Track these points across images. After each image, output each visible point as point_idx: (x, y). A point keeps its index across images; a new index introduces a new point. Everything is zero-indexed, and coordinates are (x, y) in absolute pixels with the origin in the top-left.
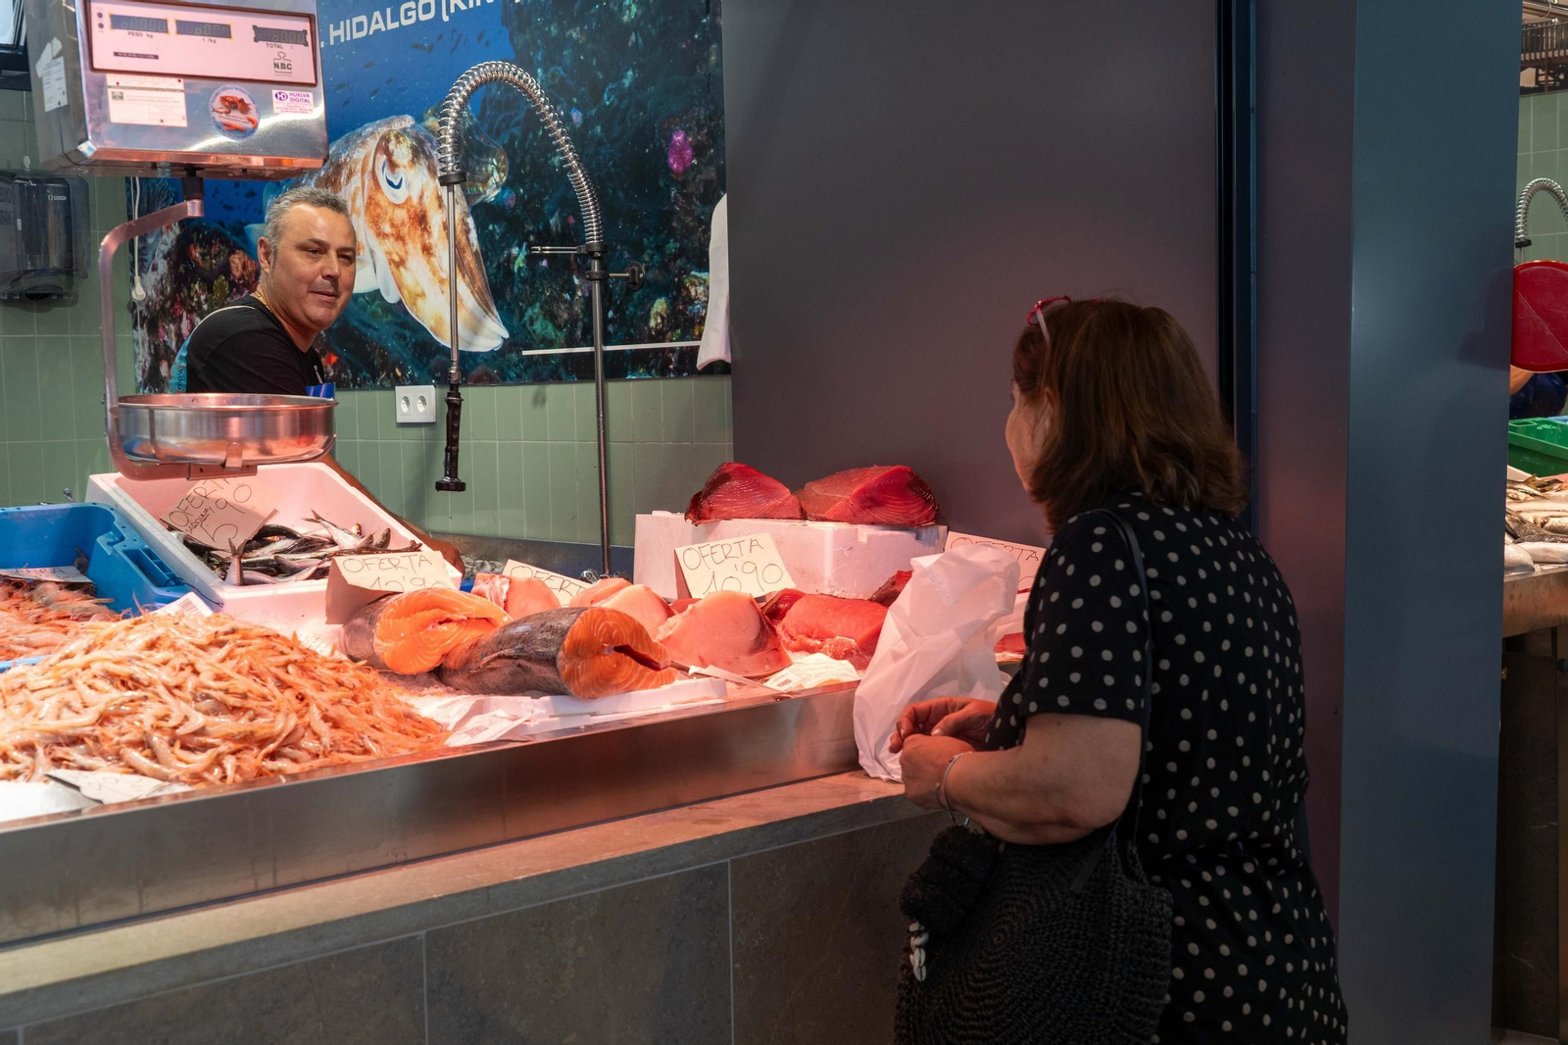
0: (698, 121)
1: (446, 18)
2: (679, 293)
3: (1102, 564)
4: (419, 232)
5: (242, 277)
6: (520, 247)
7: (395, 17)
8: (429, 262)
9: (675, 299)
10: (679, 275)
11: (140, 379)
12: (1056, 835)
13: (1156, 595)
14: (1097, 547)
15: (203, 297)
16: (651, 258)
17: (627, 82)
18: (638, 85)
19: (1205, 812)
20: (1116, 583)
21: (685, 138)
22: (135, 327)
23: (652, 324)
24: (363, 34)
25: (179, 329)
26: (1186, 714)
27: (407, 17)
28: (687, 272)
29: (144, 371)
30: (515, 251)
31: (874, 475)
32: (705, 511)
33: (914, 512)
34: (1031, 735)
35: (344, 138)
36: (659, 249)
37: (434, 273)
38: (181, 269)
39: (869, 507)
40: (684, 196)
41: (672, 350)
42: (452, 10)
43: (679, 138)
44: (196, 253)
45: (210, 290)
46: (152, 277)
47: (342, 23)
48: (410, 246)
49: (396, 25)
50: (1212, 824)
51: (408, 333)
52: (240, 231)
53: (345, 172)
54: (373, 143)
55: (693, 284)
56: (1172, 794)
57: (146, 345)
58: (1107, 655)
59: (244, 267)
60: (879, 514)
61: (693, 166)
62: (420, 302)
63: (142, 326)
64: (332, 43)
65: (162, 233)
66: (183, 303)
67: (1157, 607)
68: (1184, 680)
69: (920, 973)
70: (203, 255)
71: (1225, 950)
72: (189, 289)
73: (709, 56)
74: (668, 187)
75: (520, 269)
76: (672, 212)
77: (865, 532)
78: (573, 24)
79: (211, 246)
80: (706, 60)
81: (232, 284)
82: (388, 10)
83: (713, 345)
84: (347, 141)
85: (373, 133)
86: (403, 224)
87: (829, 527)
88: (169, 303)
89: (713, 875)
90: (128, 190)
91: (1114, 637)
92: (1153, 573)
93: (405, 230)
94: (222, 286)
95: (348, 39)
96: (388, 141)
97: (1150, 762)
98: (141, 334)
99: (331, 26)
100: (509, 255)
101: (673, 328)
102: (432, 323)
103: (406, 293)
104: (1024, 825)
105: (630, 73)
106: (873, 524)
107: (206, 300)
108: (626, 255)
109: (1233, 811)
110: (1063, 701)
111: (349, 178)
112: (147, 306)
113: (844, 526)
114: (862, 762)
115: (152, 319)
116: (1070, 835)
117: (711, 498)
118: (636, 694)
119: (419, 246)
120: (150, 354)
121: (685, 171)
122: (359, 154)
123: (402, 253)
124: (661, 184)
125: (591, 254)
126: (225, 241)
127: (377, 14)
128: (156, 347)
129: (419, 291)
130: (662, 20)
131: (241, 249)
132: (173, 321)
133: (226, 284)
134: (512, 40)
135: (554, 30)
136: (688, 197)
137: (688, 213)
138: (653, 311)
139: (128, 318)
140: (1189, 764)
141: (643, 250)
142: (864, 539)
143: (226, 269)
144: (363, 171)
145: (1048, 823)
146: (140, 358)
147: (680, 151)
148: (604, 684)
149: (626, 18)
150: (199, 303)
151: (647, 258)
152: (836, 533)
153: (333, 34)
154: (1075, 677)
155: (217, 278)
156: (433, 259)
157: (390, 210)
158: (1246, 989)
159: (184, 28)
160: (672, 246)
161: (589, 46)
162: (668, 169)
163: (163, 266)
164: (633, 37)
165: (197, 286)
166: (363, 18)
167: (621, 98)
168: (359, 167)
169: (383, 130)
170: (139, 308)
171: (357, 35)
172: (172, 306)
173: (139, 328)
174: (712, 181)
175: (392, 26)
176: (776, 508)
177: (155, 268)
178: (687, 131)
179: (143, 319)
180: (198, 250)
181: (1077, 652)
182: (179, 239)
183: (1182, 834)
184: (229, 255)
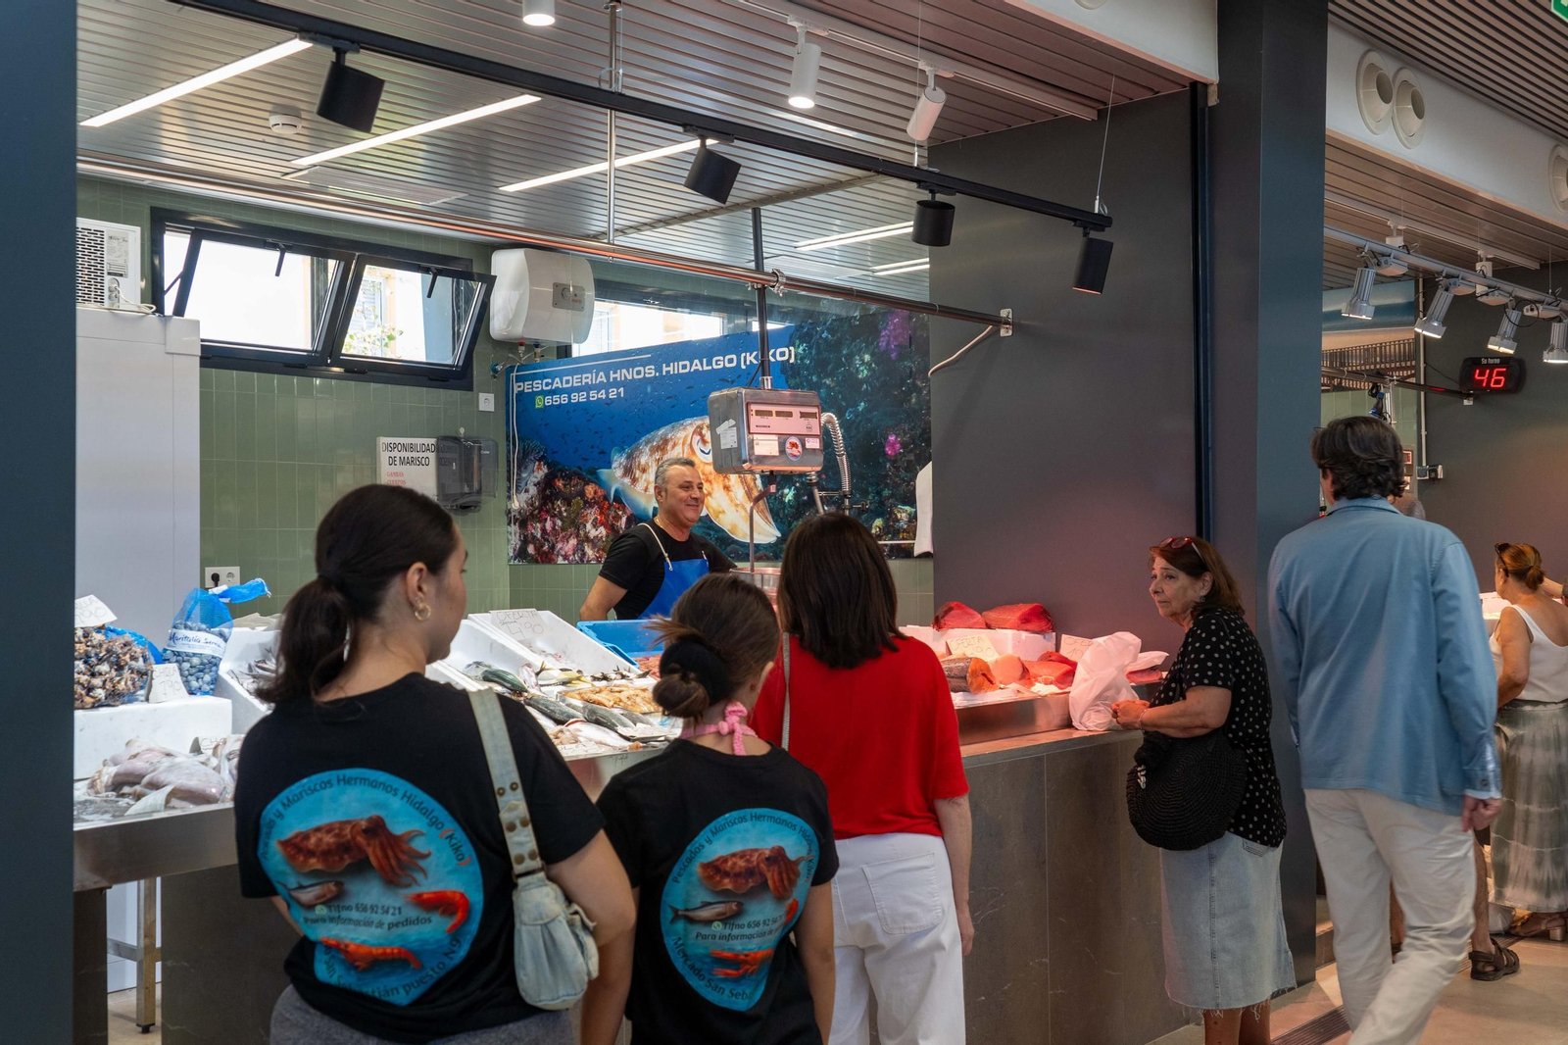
0: (904, 430)
1: (743, 367)
2: (891, 516)
3: (1215, 633)
4: (722, 478)
5: (594, 498)
6: (790, 489)
7: (709, 363)
8: (728, 495)
9: (888, 519)
10: (891, 507)
11: (511, 554)
12: (1198, 732)
13: (1234, 645)
14: (1213, 627)
15: (563, 509)
16: (874, 497)
17: (860, 409)
18: (867, 410)
19: (1248, 727)
20: (1221, 640)
21: (896, 439)
22: (509, 524)
23: (873, 531)
24: (687, 370)
25: (544, 526)
26: (1244, 690)
27: (717, 364)
28: (896, 506)
29: (515, 550)
30: (786, 491)
31: (1025, 608)
32: (942, 624)
33: (1043, 624)
34: (1190, 695)
35: (671, 425)
36: (879, 493)
37: (732, 501)
38: (548, 492)
39: (1025, 622)
40: (895, 467)
41: (886, 545)
42: (748, 363)
43: (892, 438)
44: (560, 484)
45: (569, 505)
46: (524, 496)
47: (672, 364)
48: (715, 485)
49: (710, 368)
50: (1250, 731)
51: (712, 533)
52: (593, 472)
53: (670, 444)
54: (691, 430)
55: (899, 512)
56: (1237, 719)
57: (518, 535)
58: (1221, 666)
59: (595, 493)
60: (1029, 626)
61: (900, 453)
62: (721, 516)
63: (515, 524)
64: (664, 374)
65: (534, 472)
66: (547, 512)
67: (1235, 650)
68: (1243, 677)
69: (1143, 786)
70: (565, 485)
71: (1255, 779)
72: (553, 504)
73: (911, 398)
74: (885, 463)
75: (789, 500)
76: (887, 476)
77: (1024, 635)
78: (827, 376)
79: (571, 480)
80: (909, 401)
81: (586, 502)
82: (705, 360)
83: (923, 543)
84: (673, 427)
85: (691, 424)
86: (710, 473)
87: (1010, 632)
88: (537, 511)
89: (1039, 759)
90: (508, 445)
91: (1222, 659)
92: (1232, 637)
93: (712, 477)
94: (578, 503)
95: (676, 372)
96: (702, 429)
97: (1234, 702)
98: (514, 528)
99: (664, 365)
100: (782, 493)
101: (887, 534)
102: (729, 527)
103: (711, 511)
104: (1185, 728)
105: (863, 404)
106: (1026, 630)
107: (565, 511)
108: (858, 496)
109: (1257, 727)
110: (1206, 681)
111: (673, 447)
112: (520, 513)
113: (1015, 631)
114: (1074, 724)
115: (523, 522)
116: (1204, 731)
117: (946, 618)
118: (988, 693)
119: (721, 486)
120: (520, 540)
121: (896, 455)
122: (681, 435)
123: (710, 489)
124: (881, 461)
125: (845, 496)
126: (581, 477)
127: (696, 361)
128: (525, 536)
129: (721, 510)
130: (882, 379)
131: (593, 482)
132: (540, 522)
133: (582, 502)
134: (787, 382)
135: (814, 379)
136: (897, 469)
137: (896, 476)
138: (874, 525)
139: (505, 520)
140: (1244, 708)
141: (868, 493)
142: (1023, 638)
143: (582, 494)
144: (684, 444)
145: (1197, 727)
146: (513, 542)
147: (893, 445)
148: (979, 688)
149: (860, 376)
150: (560, 512)
151: (870, 498)
152: (1013, 634)
153: (665, 369)
154: (1197, 675)
155: (574, 498)
156: (731, 493)
157: (702, 466)
158: (1262, 795)
159: (779, 414)
160: (886, 493)
161: (837, 388)
162: (885, 454)
163: (533, 490)
164: (865, 386)
165: (559, 503)
166: (687, 363)
167: (857, 416)
168: (681, 441)
169: (699, 423)
170: (513, 514)
171: (681, 371)
172: (539, 512)
173: (512, 525)
174: (912, 461)
175: (705, 368)
176: (975, 623)
177: (527, 491)
178: (897, 436)
179: (516, 520)
180: (561, 481)
181: (1210, 664)
182: (546, 476)
183: (1241, 734)
184: (585, 485)
